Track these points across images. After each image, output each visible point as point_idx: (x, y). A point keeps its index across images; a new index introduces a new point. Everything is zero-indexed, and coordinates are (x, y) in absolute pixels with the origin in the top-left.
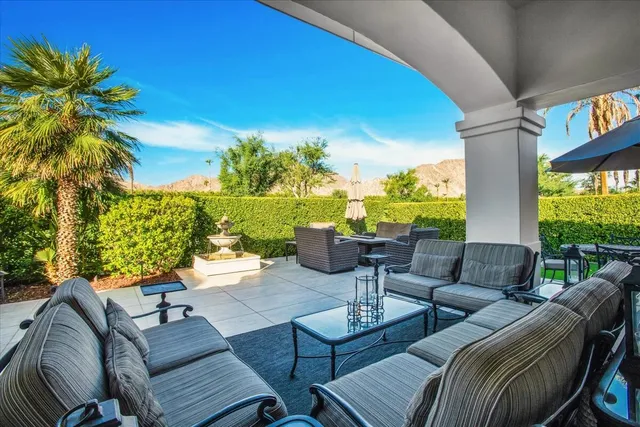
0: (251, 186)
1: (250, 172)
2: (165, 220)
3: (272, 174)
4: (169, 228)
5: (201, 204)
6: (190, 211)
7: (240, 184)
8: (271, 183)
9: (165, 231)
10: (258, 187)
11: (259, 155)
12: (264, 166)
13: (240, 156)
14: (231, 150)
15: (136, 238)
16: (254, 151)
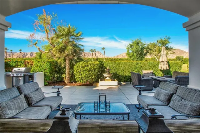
0: (137, 56)
1: (136, 51)
2: (88, 68)
3: (145, 52)
4: (90, 70)
5: (102, 63)
6: (96, 65)
7: (133, 55)
8: (145, 55)
9: (89, 71)
10: (140, 56)
11: (140, 45)
12: (142, 49)
13: (133, 46)
14: (130, 44)
15: (82, 73)
16: (138, 44)
